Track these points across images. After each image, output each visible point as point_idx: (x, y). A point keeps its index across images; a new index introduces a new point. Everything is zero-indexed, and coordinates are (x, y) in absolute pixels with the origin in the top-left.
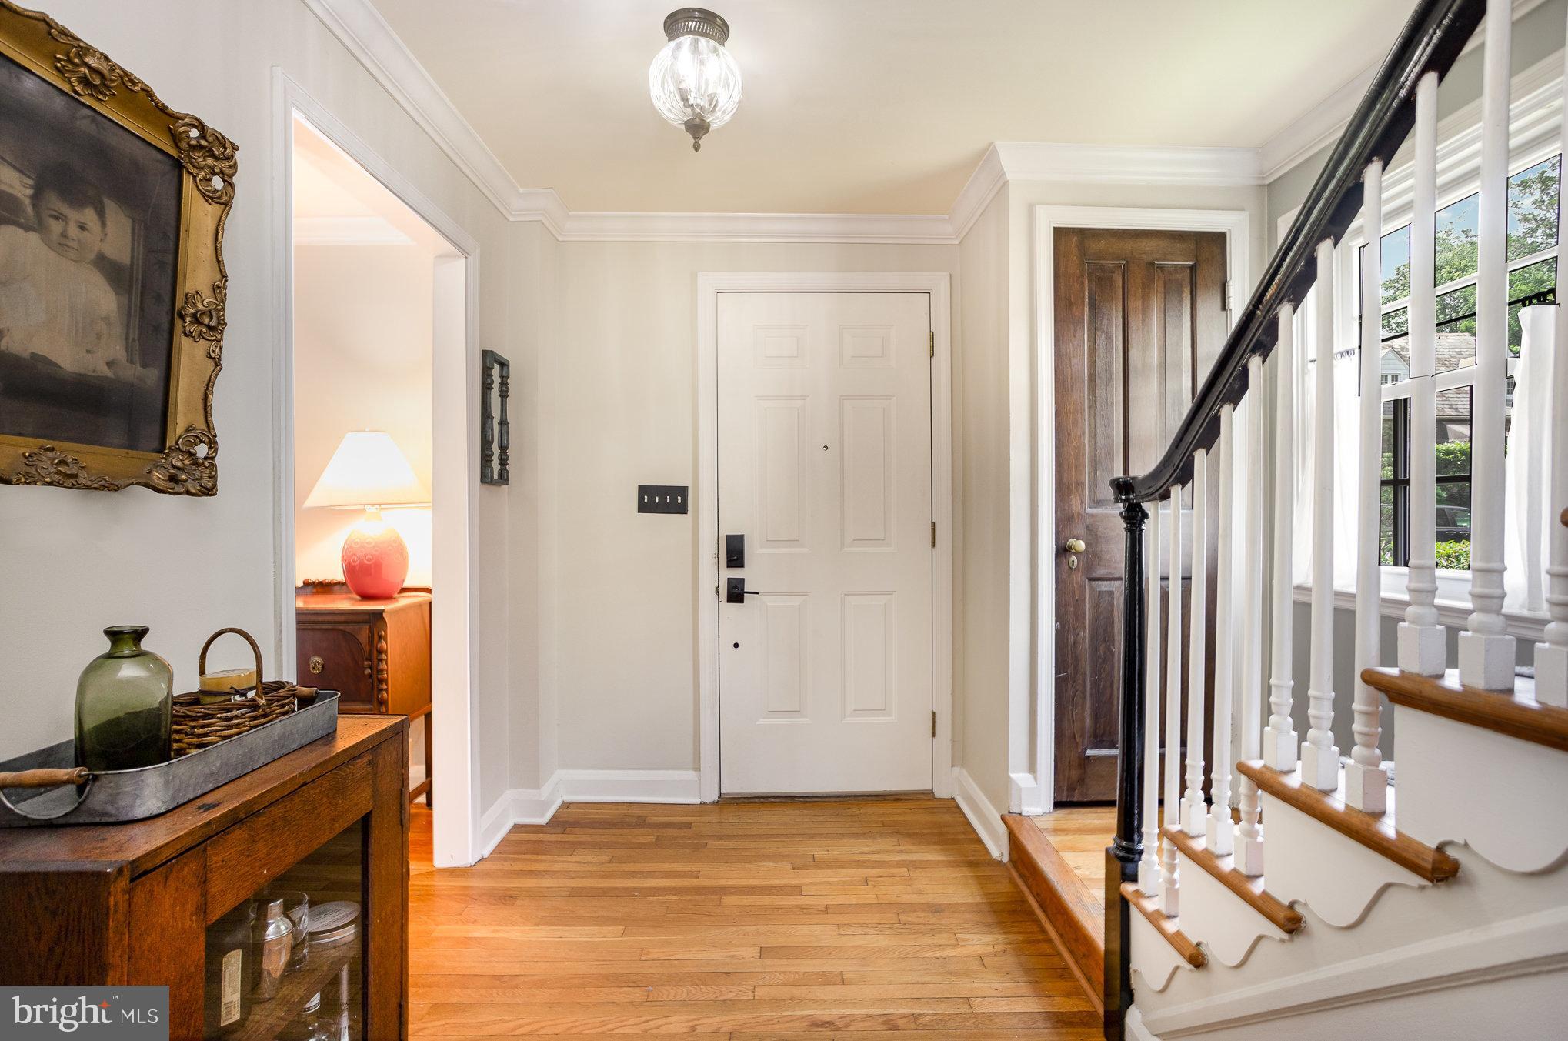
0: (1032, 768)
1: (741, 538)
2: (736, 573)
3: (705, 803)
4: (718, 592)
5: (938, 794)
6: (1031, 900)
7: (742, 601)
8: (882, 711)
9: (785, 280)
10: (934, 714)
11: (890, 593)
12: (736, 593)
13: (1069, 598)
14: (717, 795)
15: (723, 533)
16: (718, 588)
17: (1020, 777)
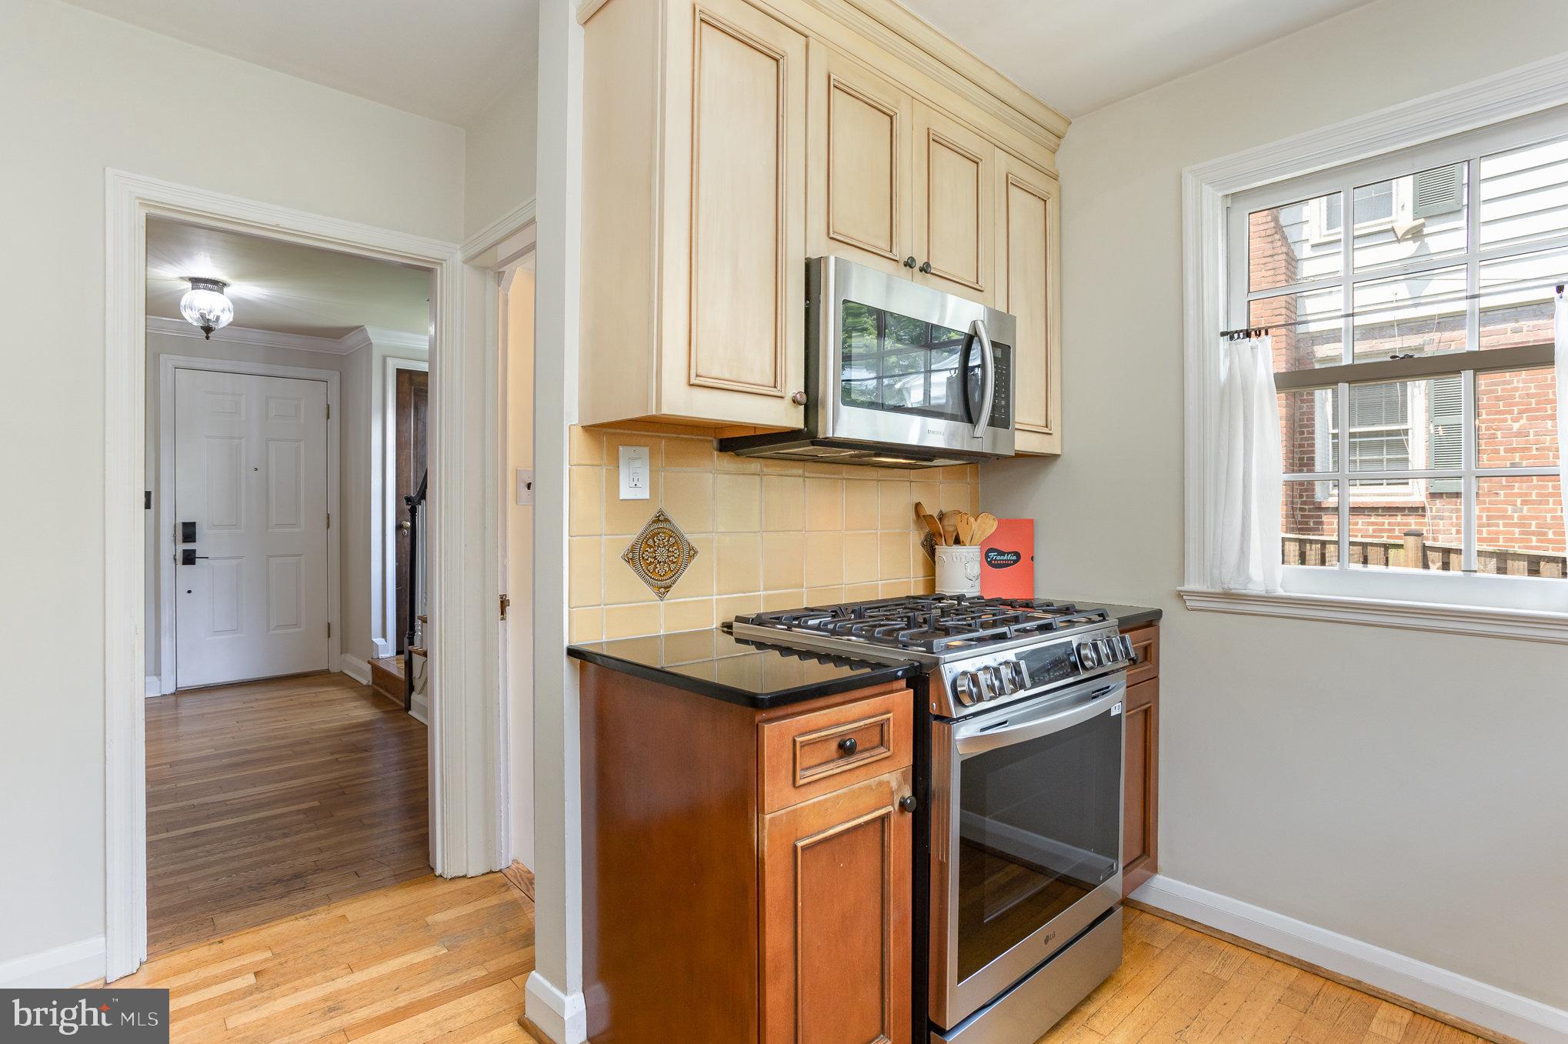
0: (384, 636)
1: (193, 524)
2: (189, 546)
3: (164, 695)
4: (175, 559)
5: (332, 670)
6: (382, 691)
7: (194, 564)
8: (295, 625)
9: (227, 365)
10: (329, 624)
11: (300, 555)
12: (189, 558)
13: (403, 550)
14: (175, 688)
15: (180, 520)
16: (175, 555)
17: (378, 640)
